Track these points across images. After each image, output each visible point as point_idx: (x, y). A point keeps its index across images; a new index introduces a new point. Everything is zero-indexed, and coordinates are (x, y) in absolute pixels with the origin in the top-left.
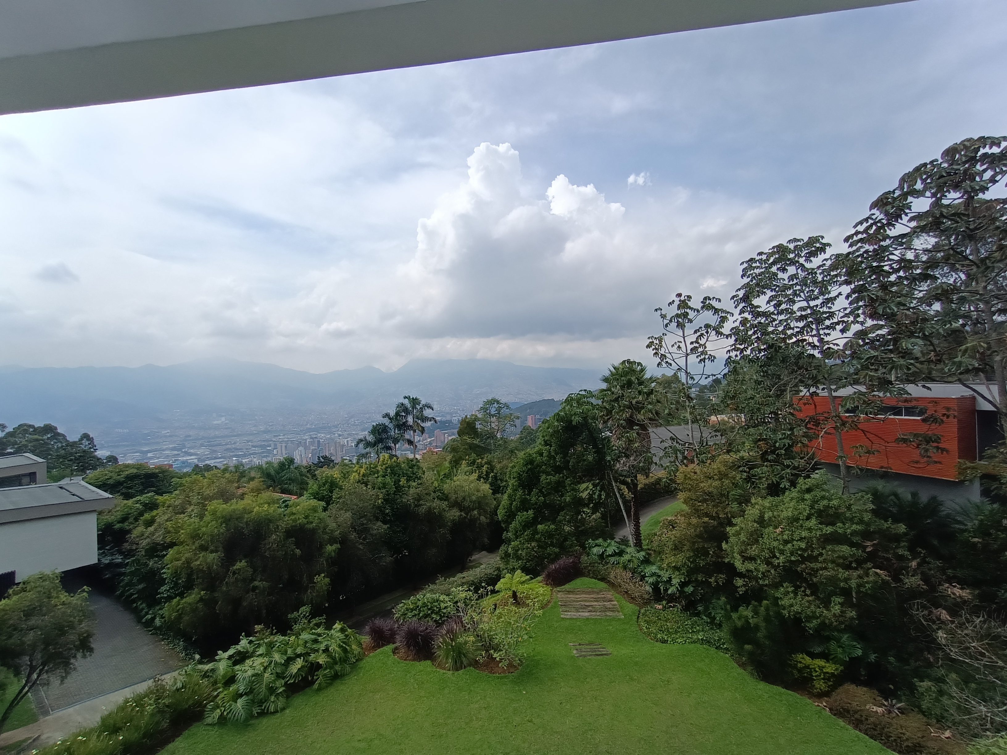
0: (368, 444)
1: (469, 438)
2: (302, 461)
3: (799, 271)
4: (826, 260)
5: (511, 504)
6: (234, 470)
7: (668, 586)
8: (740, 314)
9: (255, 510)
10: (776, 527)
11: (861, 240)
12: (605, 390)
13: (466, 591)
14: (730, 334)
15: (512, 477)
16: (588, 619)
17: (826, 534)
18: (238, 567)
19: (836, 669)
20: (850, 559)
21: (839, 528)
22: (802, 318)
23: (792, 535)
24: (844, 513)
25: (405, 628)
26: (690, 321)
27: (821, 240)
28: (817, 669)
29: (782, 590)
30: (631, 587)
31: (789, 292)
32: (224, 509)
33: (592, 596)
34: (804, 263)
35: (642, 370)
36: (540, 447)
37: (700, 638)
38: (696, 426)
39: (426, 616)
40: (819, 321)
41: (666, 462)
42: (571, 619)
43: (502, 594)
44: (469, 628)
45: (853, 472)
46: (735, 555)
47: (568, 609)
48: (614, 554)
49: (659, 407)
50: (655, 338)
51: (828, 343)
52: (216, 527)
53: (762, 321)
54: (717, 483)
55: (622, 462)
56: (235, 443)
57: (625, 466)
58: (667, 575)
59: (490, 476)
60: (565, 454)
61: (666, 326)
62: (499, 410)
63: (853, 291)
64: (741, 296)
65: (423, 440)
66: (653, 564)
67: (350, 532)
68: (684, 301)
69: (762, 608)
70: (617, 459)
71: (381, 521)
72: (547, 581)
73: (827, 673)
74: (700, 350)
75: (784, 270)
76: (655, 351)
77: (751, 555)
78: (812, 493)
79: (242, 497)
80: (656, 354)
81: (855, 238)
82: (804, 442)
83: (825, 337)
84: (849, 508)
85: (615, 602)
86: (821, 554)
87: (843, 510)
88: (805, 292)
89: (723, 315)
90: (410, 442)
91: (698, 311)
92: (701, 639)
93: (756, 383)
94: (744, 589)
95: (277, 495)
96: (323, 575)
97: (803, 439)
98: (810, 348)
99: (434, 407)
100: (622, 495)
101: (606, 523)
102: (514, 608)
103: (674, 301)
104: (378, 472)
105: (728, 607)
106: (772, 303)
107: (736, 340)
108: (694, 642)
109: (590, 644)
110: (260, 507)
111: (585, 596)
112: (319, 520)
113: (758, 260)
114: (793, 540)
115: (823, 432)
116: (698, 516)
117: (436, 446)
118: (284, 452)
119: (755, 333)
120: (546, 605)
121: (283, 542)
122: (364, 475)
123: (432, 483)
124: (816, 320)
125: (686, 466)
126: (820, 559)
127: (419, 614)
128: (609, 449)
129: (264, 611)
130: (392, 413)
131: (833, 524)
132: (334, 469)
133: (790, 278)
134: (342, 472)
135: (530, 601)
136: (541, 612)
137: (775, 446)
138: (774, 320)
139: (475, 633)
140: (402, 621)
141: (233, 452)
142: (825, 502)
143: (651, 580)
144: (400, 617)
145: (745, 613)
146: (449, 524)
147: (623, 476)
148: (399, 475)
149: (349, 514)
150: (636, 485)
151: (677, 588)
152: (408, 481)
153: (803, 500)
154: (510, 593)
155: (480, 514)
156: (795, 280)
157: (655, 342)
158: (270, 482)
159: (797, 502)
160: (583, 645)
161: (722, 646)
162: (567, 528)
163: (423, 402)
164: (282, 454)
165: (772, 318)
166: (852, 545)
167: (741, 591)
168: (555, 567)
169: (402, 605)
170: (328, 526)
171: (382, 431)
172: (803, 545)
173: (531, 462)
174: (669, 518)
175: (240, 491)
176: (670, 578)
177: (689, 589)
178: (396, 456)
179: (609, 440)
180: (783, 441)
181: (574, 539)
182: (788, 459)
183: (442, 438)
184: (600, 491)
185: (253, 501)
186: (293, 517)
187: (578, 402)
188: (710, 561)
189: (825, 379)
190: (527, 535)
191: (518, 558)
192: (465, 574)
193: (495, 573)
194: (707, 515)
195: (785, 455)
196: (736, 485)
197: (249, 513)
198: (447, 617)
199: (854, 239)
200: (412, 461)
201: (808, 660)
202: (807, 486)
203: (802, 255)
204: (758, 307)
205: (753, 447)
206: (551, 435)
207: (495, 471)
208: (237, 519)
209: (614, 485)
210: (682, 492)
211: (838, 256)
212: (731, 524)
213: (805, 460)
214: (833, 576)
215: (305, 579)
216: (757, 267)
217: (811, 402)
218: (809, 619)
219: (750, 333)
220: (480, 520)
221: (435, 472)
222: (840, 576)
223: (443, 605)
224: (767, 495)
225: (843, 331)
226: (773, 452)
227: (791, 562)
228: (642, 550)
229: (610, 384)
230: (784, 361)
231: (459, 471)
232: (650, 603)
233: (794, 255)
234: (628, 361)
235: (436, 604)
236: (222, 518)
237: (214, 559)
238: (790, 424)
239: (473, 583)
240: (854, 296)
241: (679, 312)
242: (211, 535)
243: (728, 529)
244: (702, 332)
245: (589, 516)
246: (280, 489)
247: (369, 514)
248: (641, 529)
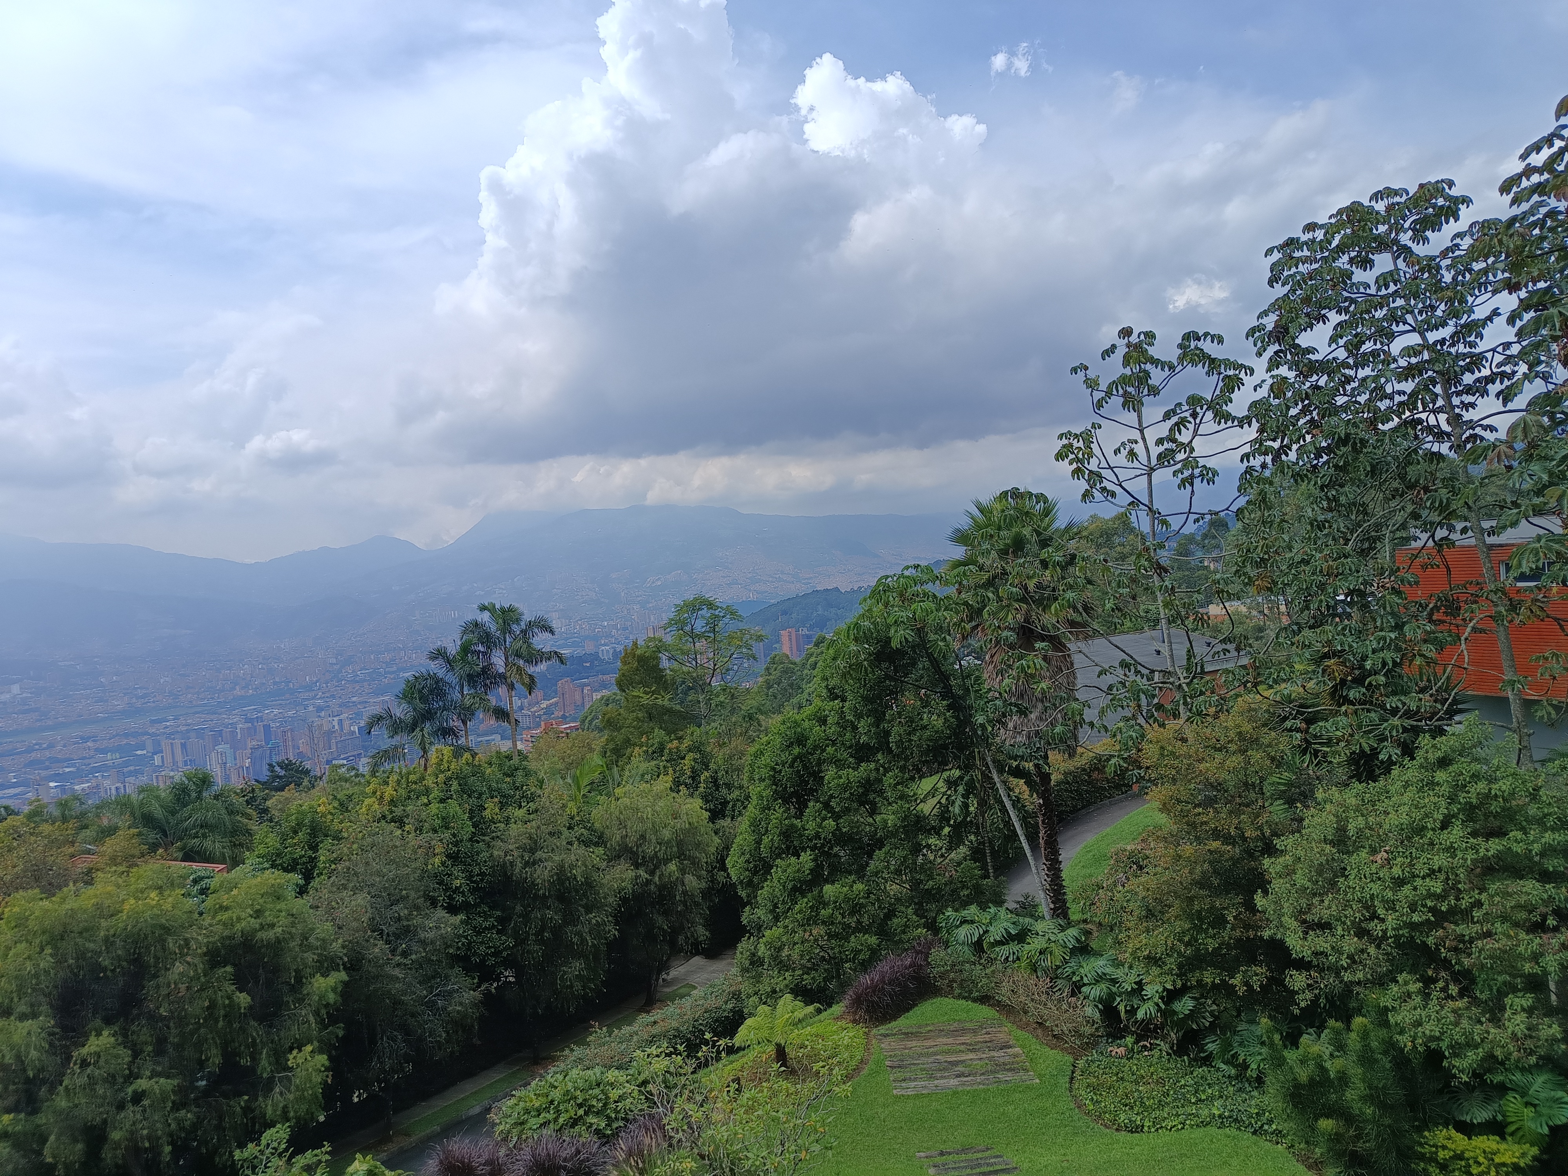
0: (397, 727)
1: (646, 693)
2: (227, 778)
3: (1401, 264)
4: (1460, 235)
5: (759, 842)
6: (57, 813)
7: (1136, 1002)
8: (1269, 370)
9: (126, 907)
10: (1374, 851)
11: (1539, 188)
12: (964, 564)
13: (667, 1055)
14: (1247, 417)
15: (757, 777)
16: (955, 1093)
17: (1486, 858)
18: (93, 1049)
19: (1523, 1155)
20: (1543, 910)
21: (1516, 841)
22: (1408, 373)
23: (1411, 865)
24: (1521, 808)
25: (526, 1154)
26: (1154, 391)
27: (1447, 190)
28: (1481, 1159)
29: (1395, 989)
30: (1050, 1011)
31: (1379, 314)
32: (47, 911)
33: (962, 1039)
34: (1410, 244)
35: (1047, 512)
36: (820, 704)
37: (1217, 1113)
38: (1177, 632)
39: (575, 1122)
40: (1450, 378)
41: (1113, 720)
42: (917, 1096)
43: (751, 1055)
44: (680, 1141)
45: (1539, 714)
46: (1286, 919)
47: (908, 1075)
48: (1008, 939)
49: (1090, 593)
50: (1076, 436)
51: (1471, 424)
52: (29, 958)
53: (1322, 383)
54: (1235, 761)
55: (1011, 725)
56: (51, 746)
57: (1019, 733)
58: (1133, 978)
59: (703, 778)
60: (879, 717)
61: (1099, 405)
62: (713, 625)
63: (1525, 305)
64: (1270, 327)
65: (530, 705)
66: (1099, 954)
67: (367, 941)
68: (1138, 347)
69: (1353, 1035)
70: (1001, 721)
71: (445, 908)
72: (855, 1013)
73: (1504, 1164)
74: (1181, 456)
75: (1366, 263)
76: (1075, 466)
77: (1321, 918)
78: (1451, 768)
79: (88, 878)
80: (1077, 473)
81: (1525, 183)
82: (1428, 654)
83: (1464, 413)
84: (1534, 795)
85: (1017, 1050)
86: (1479, 904)
87: (1521, 800)
88: (1416, 311)
89: (1231, 373)
90: (501, 714)
91: (1172, 367)
92: (1220, 1116)
93: (1312, 525)
94: (1309, 995)
95: (180, 867)
96: (309, 1048)
97: (1424, 647)
98: (1430, 438)
99: (555, 625)
100: (1017, 802)
101: (984, 867)
102: (785, 1084)
103: (1114, 347)
104: (427, 792)
105: (1277, 1037)
106: (1341, 342)
107: (1261, 431)
108: (1204, 1124)
109: (964, 1150)
110: (137, 899)
111: (945, 1040)
112: (291, 919)
113: (1306, 243)
114: (1414, 876)
115: (1469, 629)
116: (1197, 838)
117: (564, 717)
118: (179, 758)
119: (1304, 411)
120: (857, 1069)
121: (203, 979)
122: (392, 802)
123: (564, 806)
124: (1443, 375)
125: (1162, 725)
126: (1477, 914)
127: (556, 1120)
128: (981, 697)
129: (168, 1149)
130: (453, 649)
131: (1500, 833)
132: (315, 792)
133: (1381, 282)
134: (335, 798)
135: (821, 1064)
136: (848, 1087)
137: (1361, 667)
138: (1348, 380)
139: (696, 1151)
140: (515, 1139)
141: (47, 768)
142: (1482, 787)
143: (1096, 991)
144: (509, 1132)
145: (1315, 1049)
146: (611, 900)
147: (1015, 758)
148: (481, 794)
149: (362, 899)
150: (1046, 777)
151: (1157, 1005)
152: (503, 806)
153: (1432, 784)
154: (771, 1049)
155: (683, 871)
156: (1391, 284)
157: (1076, 444)
158: (153, 836)
159: (1421, 790)
160: (950, 1154)
161: (1266, 1127)
162: (893, 889)
163: (528, 617)
164: (175, 763)
165: (1343, 375)
166: (1545, 877)
167: (1304, 1000)
168: (872, 980)
169: (513, 1101)
170: (313, 929)
171: (431, 691)
172: (1437, 887)
173: (801, 740)
174: (1129, 848)
175: (82, 866)
176: (1140, 983)
177: (1184, 1005)
178: (468, 749)
179: (978, 678)
180: (1382, 655)
181: (910, 911)
182: (1394, 693)
183: (578, 697)
184: (966, 796)
185: (118, 886)
186: (224, 916)
187: (901, 595)
188: (1230, 938)
189: (1469, 508)
190: (800, 912)
191: (784, 966)
192: (657, 1014)
193: (730, 1006)
194: (1216, 834)
195: (1386, 685)
196: (1278, 762)
197: (112, 915)
198: (626, 1119)
199: (1523, 186)
200: (509, 757)
201: (1460, 1141)
202: (1439, 754)
203: (1407, 225)
204: (1312, 350)
205: (1314, 671)
206: (844, 675)
207: (712, 766)
208: (81, 933)
209: (996, 779)
210: (1156, 785)
211: (1486, 225)
212: (1270, 850)
213: (1431, 695)
214: (1505, 952)
215: (264, 1062)
216: (1305, 260)
217: (1437, 561)
218: (1458, 1050)
219: (1293, 412)
220: (683, 884)
221: (569, 780)
222: (1521, 949)
223: (614, 1094)
224: (1351, 777)
225: (1506, 396)
226: (1359, 681)
227: (1413, 926)
228: (1069, 924)
229: (974, 547)
230: (1374, 471)
231: (627, 773)
232: (1097, 1043)
233: (1386, 226)
234: (1016, 494)
235: (597, 1091)
236: (44, 933)
237: (29, 1033)
238: (1393, 614)
239: (678, 1035)
240: (1528, 316)
241: (1128, 372)
242: (16, 977)
243: (1266, 862)
244: (1182, 415)
245: (942, 856)
246: (181, 849)
247: (413, 894)
248: (1064, 875)
